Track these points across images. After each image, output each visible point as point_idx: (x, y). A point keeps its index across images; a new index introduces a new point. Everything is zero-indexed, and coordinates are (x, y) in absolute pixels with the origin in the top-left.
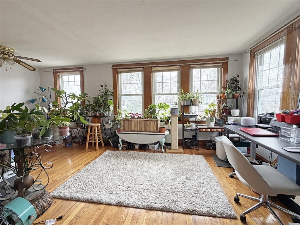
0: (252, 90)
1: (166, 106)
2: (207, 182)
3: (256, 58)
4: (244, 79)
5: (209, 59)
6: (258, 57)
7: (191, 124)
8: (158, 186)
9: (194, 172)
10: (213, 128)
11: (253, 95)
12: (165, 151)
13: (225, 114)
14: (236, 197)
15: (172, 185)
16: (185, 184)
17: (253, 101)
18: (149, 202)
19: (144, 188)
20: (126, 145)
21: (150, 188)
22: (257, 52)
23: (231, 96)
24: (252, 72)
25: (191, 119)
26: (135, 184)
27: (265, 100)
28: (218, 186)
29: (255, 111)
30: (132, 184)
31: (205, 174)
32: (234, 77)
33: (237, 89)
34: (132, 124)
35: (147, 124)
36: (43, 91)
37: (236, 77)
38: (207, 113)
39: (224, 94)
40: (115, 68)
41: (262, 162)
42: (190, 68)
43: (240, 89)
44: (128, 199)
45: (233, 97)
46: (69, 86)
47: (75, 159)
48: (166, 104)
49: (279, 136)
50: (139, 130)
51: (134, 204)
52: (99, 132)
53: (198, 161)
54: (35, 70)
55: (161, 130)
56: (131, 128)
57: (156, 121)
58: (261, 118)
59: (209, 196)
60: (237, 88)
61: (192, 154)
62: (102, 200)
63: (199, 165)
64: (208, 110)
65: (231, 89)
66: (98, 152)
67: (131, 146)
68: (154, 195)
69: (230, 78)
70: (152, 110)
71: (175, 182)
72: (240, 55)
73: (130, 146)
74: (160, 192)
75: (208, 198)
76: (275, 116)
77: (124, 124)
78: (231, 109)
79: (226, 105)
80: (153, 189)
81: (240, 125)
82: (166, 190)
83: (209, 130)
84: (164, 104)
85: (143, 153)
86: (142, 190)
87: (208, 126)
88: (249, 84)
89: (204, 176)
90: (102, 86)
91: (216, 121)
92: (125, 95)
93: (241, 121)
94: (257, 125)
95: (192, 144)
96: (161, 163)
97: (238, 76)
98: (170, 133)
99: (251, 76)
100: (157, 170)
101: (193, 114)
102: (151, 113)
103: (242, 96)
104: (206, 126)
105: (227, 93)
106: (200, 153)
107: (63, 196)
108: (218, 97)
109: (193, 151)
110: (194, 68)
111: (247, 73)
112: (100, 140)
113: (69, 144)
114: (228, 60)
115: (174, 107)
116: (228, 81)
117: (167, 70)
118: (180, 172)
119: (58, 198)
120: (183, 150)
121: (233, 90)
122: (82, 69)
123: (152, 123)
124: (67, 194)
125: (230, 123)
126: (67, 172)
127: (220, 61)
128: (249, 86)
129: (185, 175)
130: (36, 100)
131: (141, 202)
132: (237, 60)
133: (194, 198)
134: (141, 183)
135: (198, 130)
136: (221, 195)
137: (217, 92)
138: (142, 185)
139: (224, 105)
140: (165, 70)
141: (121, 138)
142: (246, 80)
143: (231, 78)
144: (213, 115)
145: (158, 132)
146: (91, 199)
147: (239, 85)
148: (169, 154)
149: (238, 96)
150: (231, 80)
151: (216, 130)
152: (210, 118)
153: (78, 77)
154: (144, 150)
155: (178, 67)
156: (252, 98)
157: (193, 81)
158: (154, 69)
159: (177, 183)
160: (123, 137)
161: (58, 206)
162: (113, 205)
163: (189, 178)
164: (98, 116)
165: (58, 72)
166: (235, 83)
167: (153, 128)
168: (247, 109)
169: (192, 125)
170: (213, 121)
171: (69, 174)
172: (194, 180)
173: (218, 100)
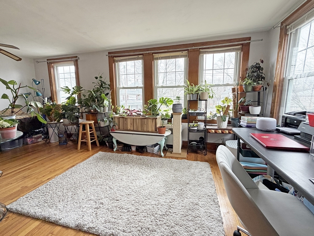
0: (280, 80)
1: (169, 101)
2: (203, 203)
3: (288, 34)
4: (271, 66)
5: (224, 40)
6: (291, 33)
7: (199, 123)
8: (138, 204)
9: (191, 186)
10: (224, 129)
11: (280, 87)
12: (165, 156)
13: (242, 112)
14: (237, 232)
15: (155, 205)
16: (173, 203)
17: (279, 95)
18: (116, 228)
19: (119, 206)
20: (121, 146)
21: (125, 207)
22: (290, 26)
23: (250, 89)
24: (281, 55)
25: (200, 118)
26: (111, 199)
27: (302, 94)
28: (217, 211)
29: (281, 108)
30: (107, 199)
31: (204, 190)
32: (257, 63)
33: (260, 80)
34: (127, 122)
35: (144, 122)
36: (37, 84)
37: (260, 62)
38: (219, 110)
39: (241, 86)
40: (111, 56)
41: (283, 183)
42: (200, 53)
43: (264, 79)
44: (92, 221)
45: (254, 89)
46: (65, 78)
47: (61, 161)
48: (169, 99)
49: (309, 150)
50: (135, 129)
51: (96, 230)
52: (93, 130)
53: (200, 170)
54: (20, 59)
55: (159, 131)
56: (126, 126)
57: (154, 120)
58: (286, 118)
59: (199, 226)
60: (260, 78)
61: (197, 160)
62: (60, 220)
63: (200, 176)
64: (220, 107)
65: (251, 80)
66: (91, 152)
67: (127, 148)
68: (126, 217)
69: (251, 65)
70: (151, 106)
71: (162, 199)
72: (267, 32)
73: (125, 148)
74: (136, 214)
75: (197, 228)
76: (307, 117)
77: (119, 122)
78: (250, 105)
79: (243, 101)
80: (129, 208)
81: (255, 128)
82: (145, 211)
83: (220, 131)
84: (167, 98)
85: (138, 156)
86: (115, 208)
87: (219, 126)
88: (276, 72)
89: (202, 193)
90: (97, 78)
91: (230, 120)
92: (124, 88)
93: (257, 123)
94: (279, 130)
95: (198, 148)
96: (154, 171)
97: (262, 62)
98: (172, 133)
99: (280, 60)
100: (146, 180)
101: (200, 112)
102: (150, 109)
103: (266, 88)
104: (216, 126)
105: (245, 84)
106: (207, 159)
107: (20, 210)
108: (234, 90)
109: (199, 156)
110: (205, 52)
111: (274, 58)
112: (95, 139)
113: (63, 143)
114: (250, 40)
115: (176, 103)
116: (249, 69)
117: (171, 56)
118: (173, 185)
119: (14, 213)
120: (186, 154)
121: (254, 81)
122: (76, 59)
123: (150, 121)
124: (26, 207)
125: (243, 124)
126: (43, 176)
127: (239, 43)
128: (276, 74)
129: (177, 190)
130: (31, 94)
131: (106, 228)
132: (262, 40)
133: (177, 228)
134: (118, 198)
135: (206, 131)
136: (217, 225)
137: (234, 83)
138: (118, 202)
139: (241, 100)
140: (169, 56)
141: (115, 138)
142: (273, 66)
143: (253, 64)
144: (226, 113)
145: (157, 133)
146: (48, 218)
147: (263, 74)
148: (168, 159)
149: (260, 89)
150: (252, 67)
151: (229, 132)
152: (221, 117)
153: (72, 68)
154: (141, 153)
155: (185, 53)
156: (278, 92)
157: (203, 70)
158: (156, 56)
159: (163, 200)
160: (117, 136)
161: (7, 224)
162: (71, 228)
163: (180, 195)
164: (93, 112)
165: (51, 63)
166: (257, 71)
167: (151, 127)
168: (272, 105)
169: (199, 125)
170: (225, 121)
171: (43, 180)
172: (187, 199)
173: (234, 94)
